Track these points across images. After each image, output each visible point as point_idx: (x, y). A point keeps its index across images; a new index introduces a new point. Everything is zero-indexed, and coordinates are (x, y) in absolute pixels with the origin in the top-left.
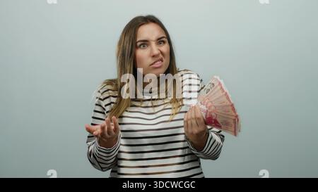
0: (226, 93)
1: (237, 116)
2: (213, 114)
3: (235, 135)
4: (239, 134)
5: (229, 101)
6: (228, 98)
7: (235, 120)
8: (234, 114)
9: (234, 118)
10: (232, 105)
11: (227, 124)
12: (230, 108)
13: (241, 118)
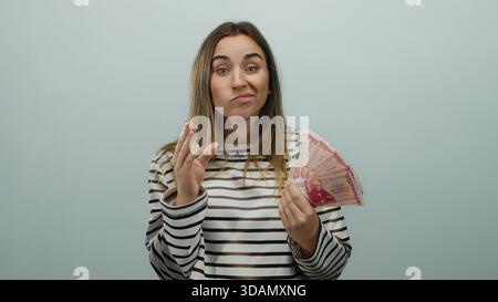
0: (321, 143)
1: (348, 169)
2: (316, 182)
3: (359, 203)
4: (364, 198)
5: (330, 151)
6: (326, 148)
7: (347, 176)
8: (342, 167)
9: (345, 173)
10: (335, 154)
11: (340, 189)
12: (334, 160)
13: (355, 168)
